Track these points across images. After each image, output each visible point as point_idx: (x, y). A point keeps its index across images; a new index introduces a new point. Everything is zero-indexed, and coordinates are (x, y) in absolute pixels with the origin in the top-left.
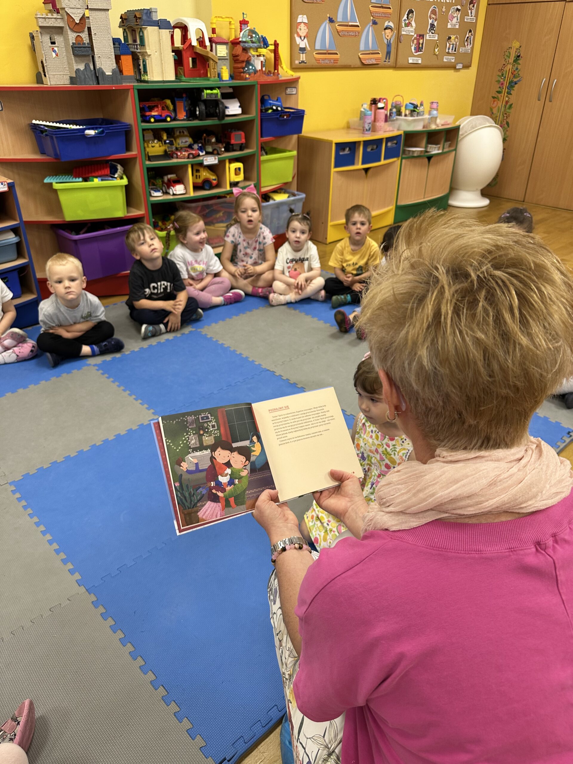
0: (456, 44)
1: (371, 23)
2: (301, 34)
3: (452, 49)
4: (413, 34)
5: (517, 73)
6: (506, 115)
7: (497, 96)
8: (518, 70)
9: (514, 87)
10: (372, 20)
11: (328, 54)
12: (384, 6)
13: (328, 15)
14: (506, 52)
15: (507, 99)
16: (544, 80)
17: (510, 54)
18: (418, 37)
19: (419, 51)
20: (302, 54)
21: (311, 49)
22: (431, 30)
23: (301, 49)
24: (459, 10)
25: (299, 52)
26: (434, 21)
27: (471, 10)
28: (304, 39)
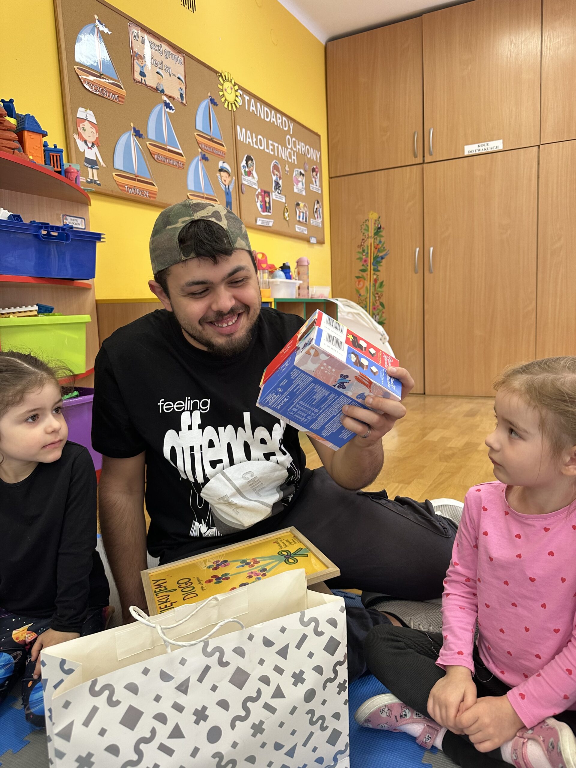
0: (306, 213)
1: (200, 157)
2: (85, 137)
3: (303, 219)
5: (382, 247)
6: (378, 295)
7: (362, 275)
8: (382, 243)
9: (381, 262)
10: (201, 153)
11: (138, 181)
12: (214, 140)
13: (132, 125)
14: (362, 226)
15: (375, 277)
16: (418, 249)
17: (368, 227)
18: (263, 194)
19: (266, 211)
20: (91, 169)
21: (107, 166)
22: (277, 189)
23: (88, 161)
24: (303, 175)
25: (85, 164)
26: (278, 179)
27: (315, 178)
28: (92, 146)
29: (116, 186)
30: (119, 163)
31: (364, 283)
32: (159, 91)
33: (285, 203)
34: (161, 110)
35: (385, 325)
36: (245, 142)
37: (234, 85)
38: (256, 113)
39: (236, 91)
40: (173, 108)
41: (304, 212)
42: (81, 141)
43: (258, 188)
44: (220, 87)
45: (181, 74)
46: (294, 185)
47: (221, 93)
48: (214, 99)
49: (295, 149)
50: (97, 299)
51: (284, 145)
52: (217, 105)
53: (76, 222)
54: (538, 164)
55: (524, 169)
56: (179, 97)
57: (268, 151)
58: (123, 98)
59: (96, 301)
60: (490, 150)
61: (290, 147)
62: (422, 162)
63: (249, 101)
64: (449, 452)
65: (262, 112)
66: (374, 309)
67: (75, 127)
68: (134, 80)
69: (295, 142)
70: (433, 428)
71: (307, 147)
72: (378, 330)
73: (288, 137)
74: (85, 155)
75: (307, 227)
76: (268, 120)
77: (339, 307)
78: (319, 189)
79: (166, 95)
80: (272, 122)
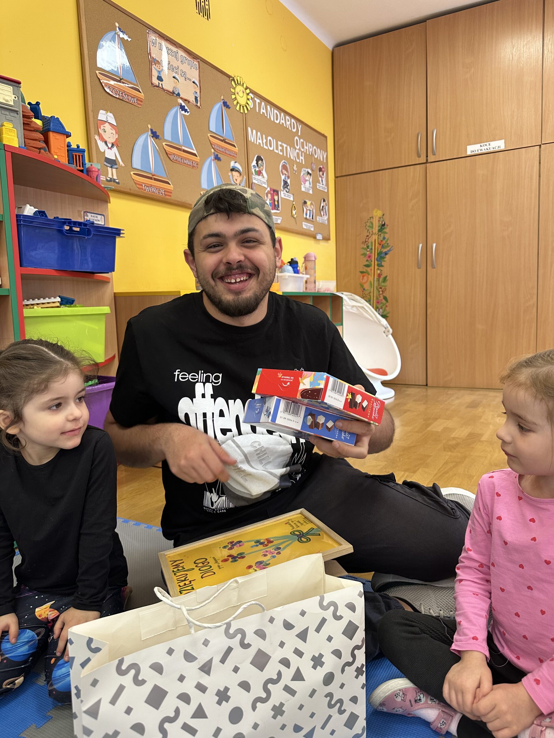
0: (313, 211)
1: (213, 157)
2: (106, 138)
3: (310, 216)
4: (266, 186)
5: (385, 243)
6: (381, 289)
7: (366, 270)
8: (386, 240)
9: (385, 258)
10: (214, 153)
11: (154, 180)
12: (226, 141)
13: (149, 126)
14: (367, 223)
15: (379, 272)
16: (421, 245)
17: (372, 224)
18: (272, 192)
19: (275, 209)
20: (111, 168)
21: (126, 166)
22: (285, 188)
23: (108, 160)
24: (310, 174)
25: (105, 163)
26: (287, 178)
27: (322, 178)
28: (112, 147)
29: (134, 184)
30: (137, 163)
31: (368, 278)
32: (175, 95)
33: (293, 201)
34: (176, 113)
35: (388, 318)
36: (255, 143)
37: (246, 89)
38: (266, 115)
39: (248, 94)
40: (188, 110)
41: (311, 210)
42: (101, 142)
43: (268, 187)
44: (233, 90)
45: (195, 78)
46: (302, 184)
47: (233, 97)
48: (226, 102)
49: (303, 150)
50: (115, 291)
51: (292, 146)
52: (229, 108)
53: (96, 218)
54: (540, 163)
55: (525, 167)
56: (194, 100)
57: (277, 152)
58: (142, 102)
59: (115, 293)
60: (492, 150)
61: (298, 148)
62: (425, 161)
63: (260, 104)
64: (454, 442)
65: (272, 114)
66: (378, 302)
67: (96, 129)
68: (152, 84)
69: (303, 143)
70: (436, 419)
71: (315, 147)
72: (382, 323)
73: (296, 138)
74: (105, 155)
75: (313, 224)
76: (278, 122)
77: (344, 301)
78: (325, 188)
79: (181, 98)
80: (281, 123)
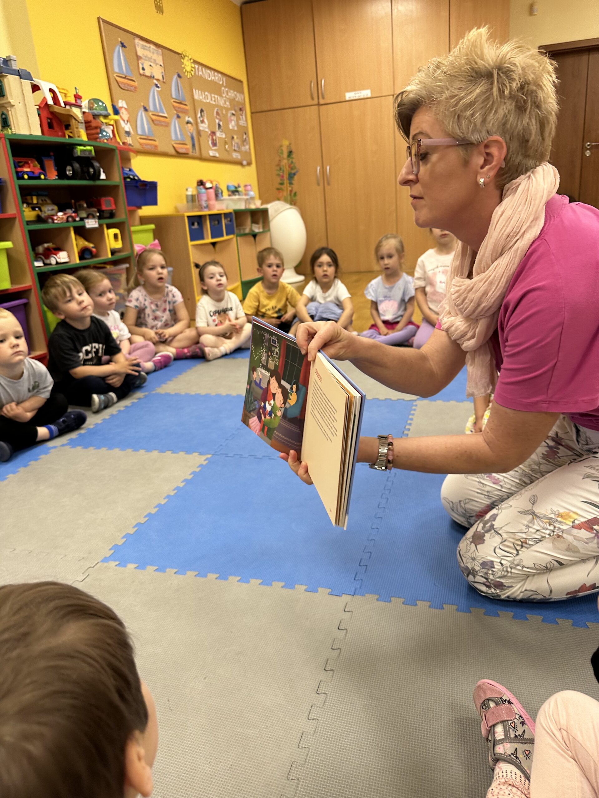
0: (238, 143)
1: (175, 116)
2: (124, 118)
3: (237, 147)
5: (293, 166)
6: (293, 202)
7: (281, 188)
8: (293, 163)
9: (294, 178)
10: (176, 113)
11: (148, 140)
12: (183, 103)
13: (142, 104)
14: (278, 151)
15: (290, 189)
16: (319, 168)
17: (282, 150)
18: (212, 134)
19: (214, 146)
20: (128, 137)
21: (135, 134)
24: (234, 115)
25: (125, 135)
26: (220, 121)
27: (242, 116)
28: (127, 123)
29: (140, 145)
30: (140, 131)
31: (283, 193)
32: (152, 78)
34: (154, 91)
36: (198, 99)
38: (202, 76)
39: (191, 63)
40: (160, 87)
42: (122, 122)
44: (182, 63)
45: (161, 62)
46: (230, 124)
47: (183, 68)
48: (179, 73)
49: (228, 97)
51: (220, 95)
52: (181, 77)
56: (162, 78)
57: (212, 102)
60: (362, 97)
61: (224, 96)
62: (317, 103)
63: (198, 69)
65: (206, 74)
68: (140, 74)
69: (227, 91)
71: (235, 93)
73: (223, 88)
74: (125, 130)
75: (240, 154)
78: (245, 123)
79: (155, 79)
80: (212, 80)
